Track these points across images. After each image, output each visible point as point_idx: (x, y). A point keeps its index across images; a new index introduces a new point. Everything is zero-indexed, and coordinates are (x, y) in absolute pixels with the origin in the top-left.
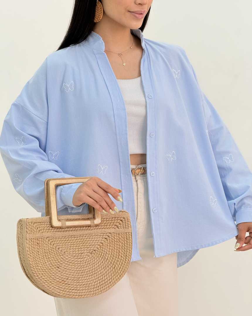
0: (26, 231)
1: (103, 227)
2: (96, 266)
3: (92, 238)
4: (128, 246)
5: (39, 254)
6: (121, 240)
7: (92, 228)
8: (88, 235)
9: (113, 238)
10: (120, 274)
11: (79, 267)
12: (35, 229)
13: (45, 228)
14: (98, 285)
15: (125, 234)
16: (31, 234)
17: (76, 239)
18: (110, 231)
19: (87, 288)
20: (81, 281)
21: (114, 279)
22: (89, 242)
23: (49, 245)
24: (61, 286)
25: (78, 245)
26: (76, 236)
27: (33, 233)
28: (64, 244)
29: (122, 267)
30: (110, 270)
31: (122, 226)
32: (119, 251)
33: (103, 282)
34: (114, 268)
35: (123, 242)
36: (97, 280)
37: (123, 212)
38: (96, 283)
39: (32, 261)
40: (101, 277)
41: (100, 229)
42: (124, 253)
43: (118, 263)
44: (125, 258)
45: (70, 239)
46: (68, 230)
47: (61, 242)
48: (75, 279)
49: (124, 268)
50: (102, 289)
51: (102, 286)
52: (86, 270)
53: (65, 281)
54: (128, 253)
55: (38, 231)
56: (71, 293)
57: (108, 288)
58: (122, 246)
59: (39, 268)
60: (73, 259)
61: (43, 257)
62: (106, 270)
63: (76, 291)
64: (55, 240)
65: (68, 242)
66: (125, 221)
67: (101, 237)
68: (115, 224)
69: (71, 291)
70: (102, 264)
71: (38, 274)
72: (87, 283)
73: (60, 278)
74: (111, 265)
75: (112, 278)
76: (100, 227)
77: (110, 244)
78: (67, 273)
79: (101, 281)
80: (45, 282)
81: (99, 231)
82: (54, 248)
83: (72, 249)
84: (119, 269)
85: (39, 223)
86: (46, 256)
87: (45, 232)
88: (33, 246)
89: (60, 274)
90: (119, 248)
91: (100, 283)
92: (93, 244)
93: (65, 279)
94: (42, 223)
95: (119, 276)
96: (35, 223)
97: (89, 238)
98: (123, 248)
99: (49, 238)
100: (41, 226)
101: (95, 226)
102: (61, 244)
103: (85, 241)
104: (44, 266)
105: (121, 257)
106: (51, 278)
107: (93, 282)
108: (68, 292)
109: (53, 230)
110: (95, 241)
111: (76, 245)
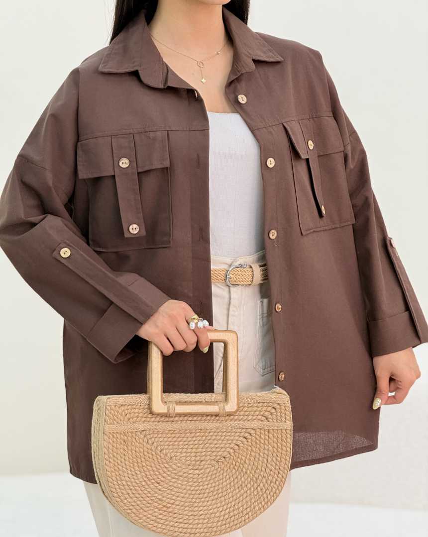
0: (105, 419)
1: (241, 417)
2: (225, 483)
3: (221, 436)
4: (284, 452)
5: (125, 460)
6: (271, 441)
7: (221, 418)
8: (214, 430)
9: (258, 437)
10: (266, 500)
11: (196, 484)
12: (122, 415)
13: (141, 415)
14: (227, 516)
15: (280, 432)
16: (114, 424)
17: (193, 435)
18: (252, 426)
19: (206, 521)
20: (196, 509)
21: (254, 508)
22: (216, 442)
23: (145, 444)
24: (161, 516)
25: (196, 446)
26: (194, 431)
27: (117, 422)
28: (171, 443)
29: (270, 488)
30: (248, 492)
31: (274, 417)
32: (267, 460)
33: (236, 512)
34: (257, 488)
35: (275, 445)
36: (225, 507)
37: (278, 393)
38: (223, 512)
39: (112, 472)
40: (233, 503)
41: (236, 420)
42: (276, 464)
43: (264, 481)
44: (277, 472)
45: (183, 435)
46: (181, 419)
47: (166, 439)
48: (187, 504)
49: (274, 490)
50: (232, 524)
51: (233, 518)
52: (207, 490)
53: (169, 507)
54: (282, 464)
55: (126, 419)
56: (176, 529)
57: (243, 523)
58: (274, 452)
59: (124, 483)
60: (185, 471)
61: (132, 465)
62: (242, 491)
63: (186, 526)
64: (156, 436)
65: (179, 439)
66: (280, 409)
67: (238, 434)
68: (262, 413)
69: (176, 524)
70: (236, 481)
71: (120, 494)
72: (206, 512)
73: (159, 502)
74: (252, 483)
76: (236, 417)
77: (253, 447)
78: (173, 493)
79: (232, 509)
80: (131, 507)
81: (233, 424)
82: (153, 449)
83: (185, 452)
84: (265, 492)
85: (129, 405)
86: (138, 463)
87: (139, 421)
88: (115, 445)
89: (161, 494)
90: (268, 456)
91: (229, 513)
92: (222, 446)
93: (169, 503)
94: (134, 407)
95: (265, 504)
96: (122, 405)
97: (216, 436)
98: (275, 455)
99: (145, 432)
100: (133, 410)
101: (227, 416)
102: (167, 443)
103: (209, 440)
104: (133, 480)
105: (271, 470)
106: (144, 502)
107: (218, 511)
108: (172, 526)
109: (153, 419)
110: (225, 442)
111: (192, 446)
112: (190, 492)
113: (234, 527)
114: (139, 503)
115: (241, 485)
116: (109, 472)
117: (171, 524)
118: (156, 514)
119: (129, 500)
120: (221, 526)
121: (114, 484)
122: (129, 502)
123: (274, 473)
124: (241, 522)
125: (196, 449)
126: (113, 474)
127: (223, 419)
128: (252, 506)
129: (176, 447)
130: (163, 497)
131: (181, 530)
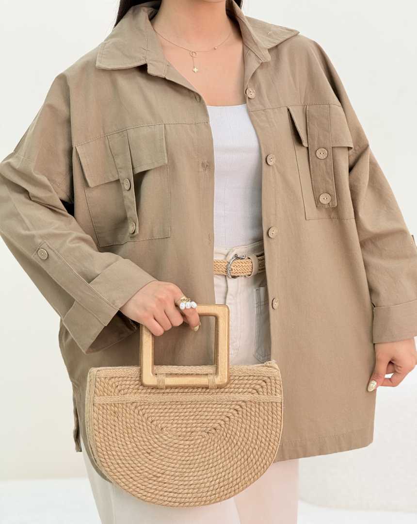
0: (95, 392)
1: (232, 390)
2: (215, 454)
3: (212, 408)
4: (274, 425)
5: (115, 431)
6: (261, 414)
7: (212, 391)
8: (205, 402)
9: (248, 409)
10: (257, 471)
11: (187, 454)
12: (112, 386)
13: (132, 387)
14: (217, 486)
15: (270, 405)
16: (104, 395)
17: (183, 407)
18: (243, 399)
19: (196, 491)
20: (186, 479)
21: (244, 479)
22: (206, 414)
23: (136, 415)
24: (150, 486)
25: (187, 418)
26: (185, 403)
27: (107, 394)
28: (162, 414)
29: (260, 459)
30: (239, 463)
31: (265, 390)
32: (258, 432)
33: (226, 482)
34: (247, 459)
35: (266, 418)
36: (215, 477)
37: (269, 367)
38: (213, 483)
39: (101, 442)
40: (223, 474)
41: (226, 392)
42: (267, 436)
43: (254, 452)
44: (267, 444)
45: (174, 407)
46: (171, 391)
47: (157, 411)
48: (177, 474)
49: (264, 461)
50: (222, 493)
51: (222, 488)
52: (198, 461)
53: (159, 477)
54: (273, 436)
55: (117, 391)
56: (166, 498)
57: (233, 493)
58: (264, 424)
59: (114, 453)
60: (176, 441)
61: (122, 435)
62: (232, 462)
63: (176, 495)
64: (147, 407)
65: (171, 411)
66: (271, 382)
67: (228, 406)
68: (252, 386)
69: (166, 494)
70: (226, 452)
71: (110, 464)
72: (196, 482)
73: (150, 472)
74: (242, 455)
75: (243, 476)
76: (227, 390)
77: (244, 419)
78: (163, 463)
79: (222, 479)
80: (121, 477)
81: (224, 396)
82: (144, 420)
83: (176, 423)
84: (256, 463)
85: (120, 377)
86: (128, 433)
87: (131, 393)
88: (105, 416)
89: (151, 465)
90: (258, 428)
91: (219, 483)
92: (213, 417)
93: (159, 473)
94: (125, 379)
95: (255, 474)
96: (112, 378)
97: (207, 408)
98: (265, 427)
99: (135, 404)
100: (124, 382)
101: (218, 388)
102: (158, 415)
103: (200, 412)
104: (123, 450)
105: (261, 442)
106: (134, 472)
107: (208, 481)
108: (161, 495)
109: (144, 391)
110: (215, 414)
111: (182, 418)
112: (180, 462)
113: (223, 497)
114: (129, 472)
115: (232, 456)
116: (98, 442)
117: (161, 493)
118: (146, 484)
119: (119, 469)
120: (211, 496)
121: (103, 454)
122: (119, 472)
123: (265, 444)
124: (230, 493)
125: (188, 420)
126: (103, 445)
127: (214, 392)
128: (242, 477)
129: (167, 418)
130: (154, 467)
131: (170, 499)
